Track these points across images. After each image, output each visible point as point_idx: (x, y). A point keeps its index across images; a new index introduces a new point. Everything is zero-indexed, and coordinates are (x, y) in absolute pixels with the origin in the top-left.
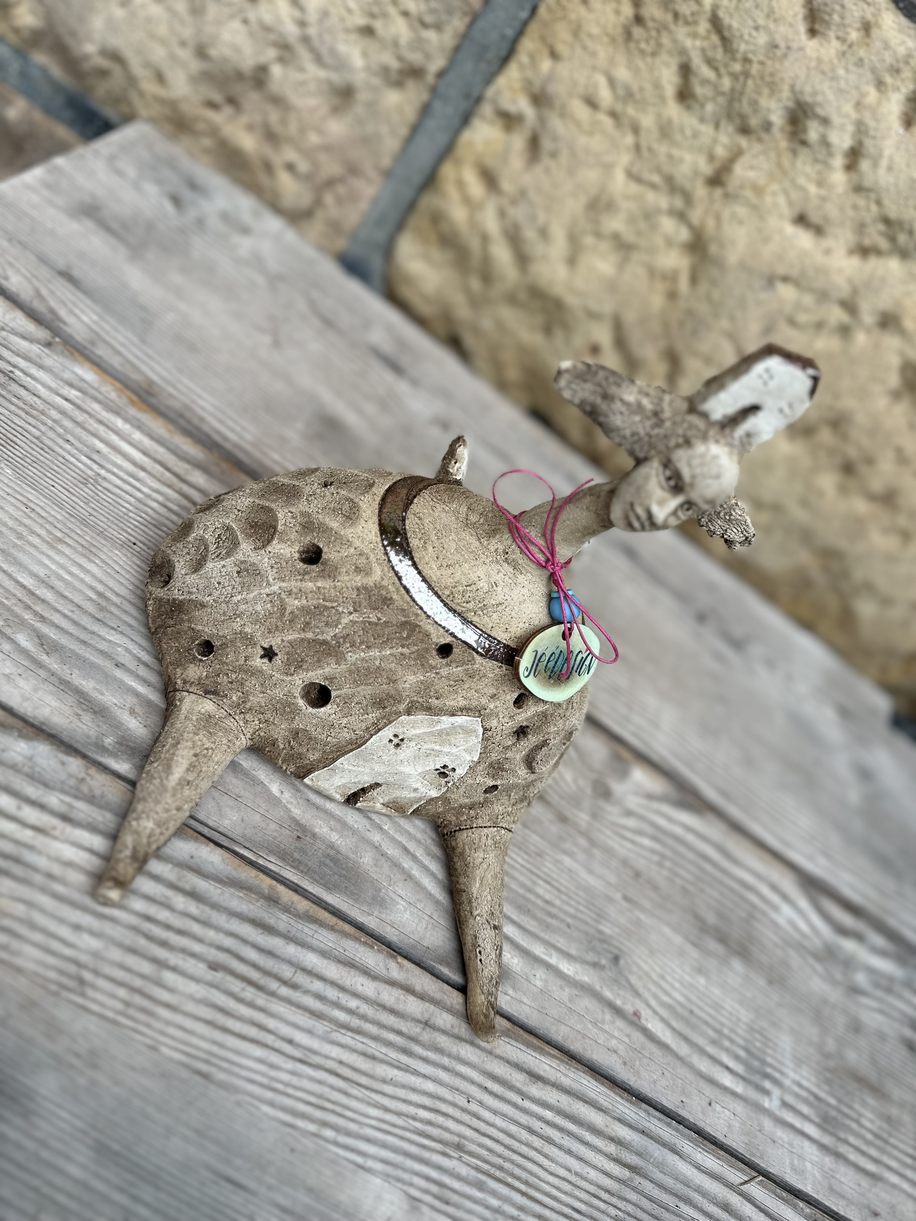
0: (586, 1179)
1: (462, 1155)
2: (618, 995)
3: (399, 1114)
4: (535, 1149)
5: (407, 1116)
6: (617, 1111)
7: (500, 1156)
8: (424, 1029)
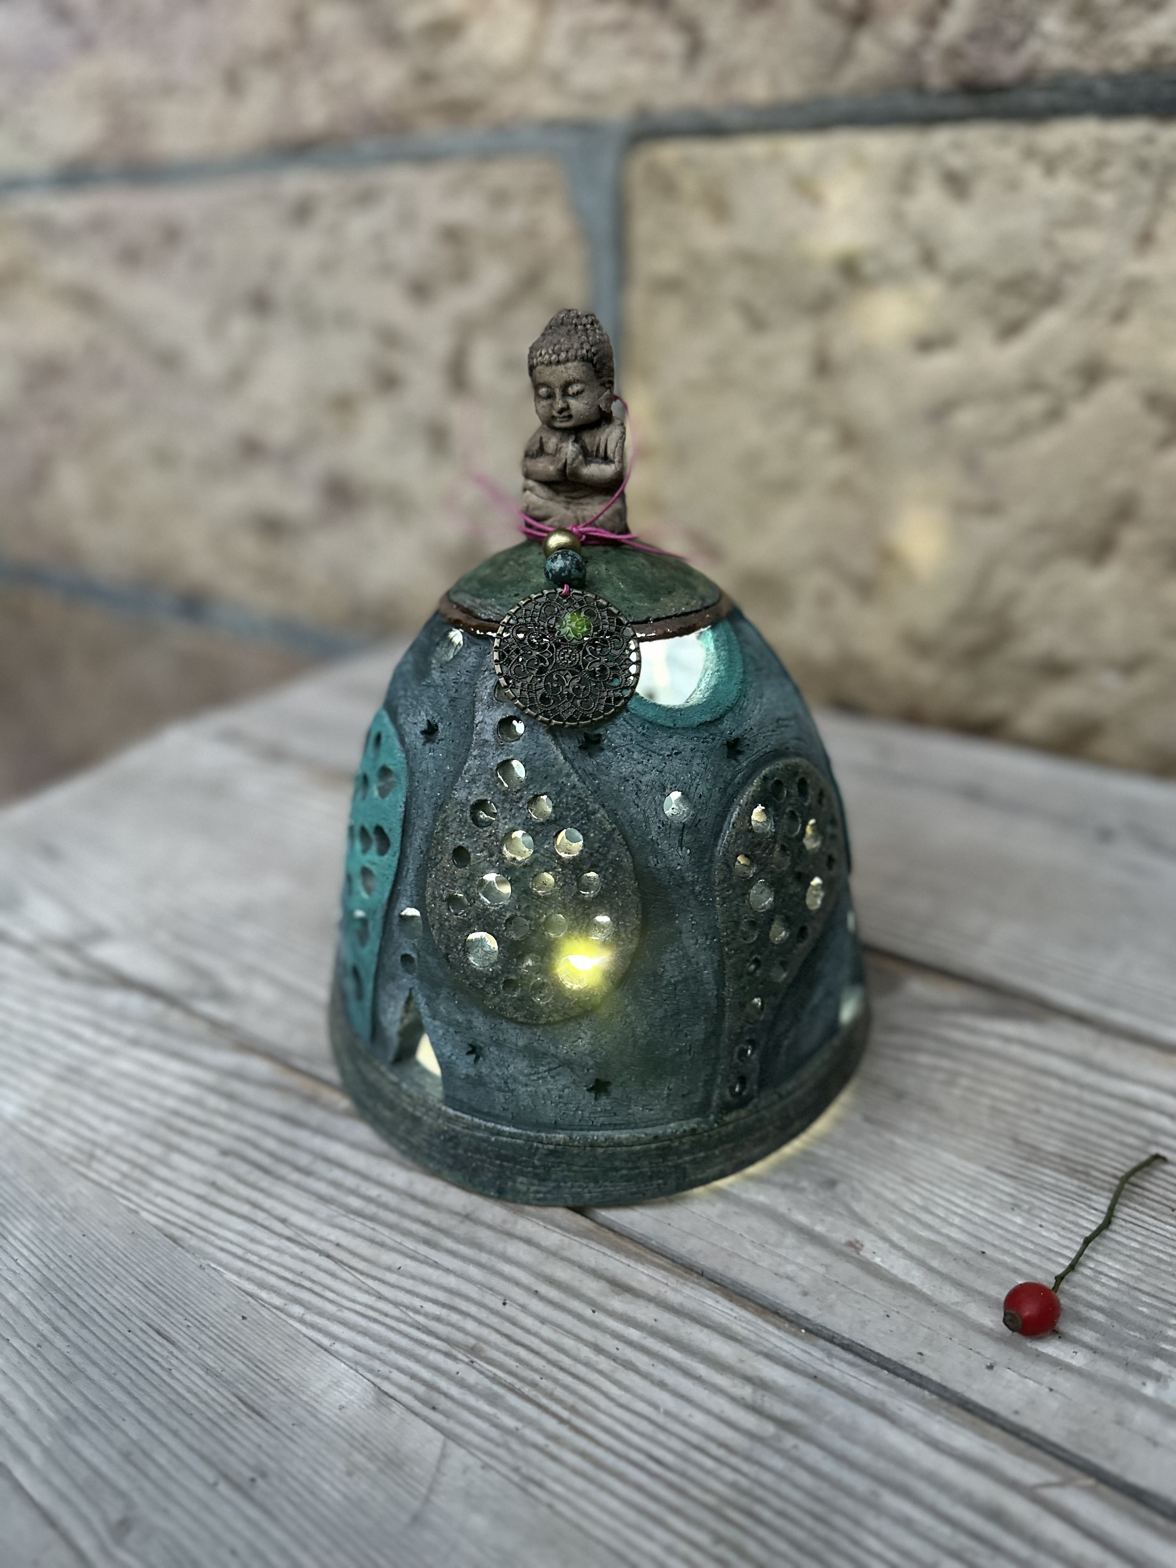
0: (685, 1424)
1: (475, 1359)
2: (822, 1221)
3: (396, 1304)
4: (601, 1372)
5: (407, 1307)
6: (766, 1343)
7: (536, 1370)
8: (462, 1222)
